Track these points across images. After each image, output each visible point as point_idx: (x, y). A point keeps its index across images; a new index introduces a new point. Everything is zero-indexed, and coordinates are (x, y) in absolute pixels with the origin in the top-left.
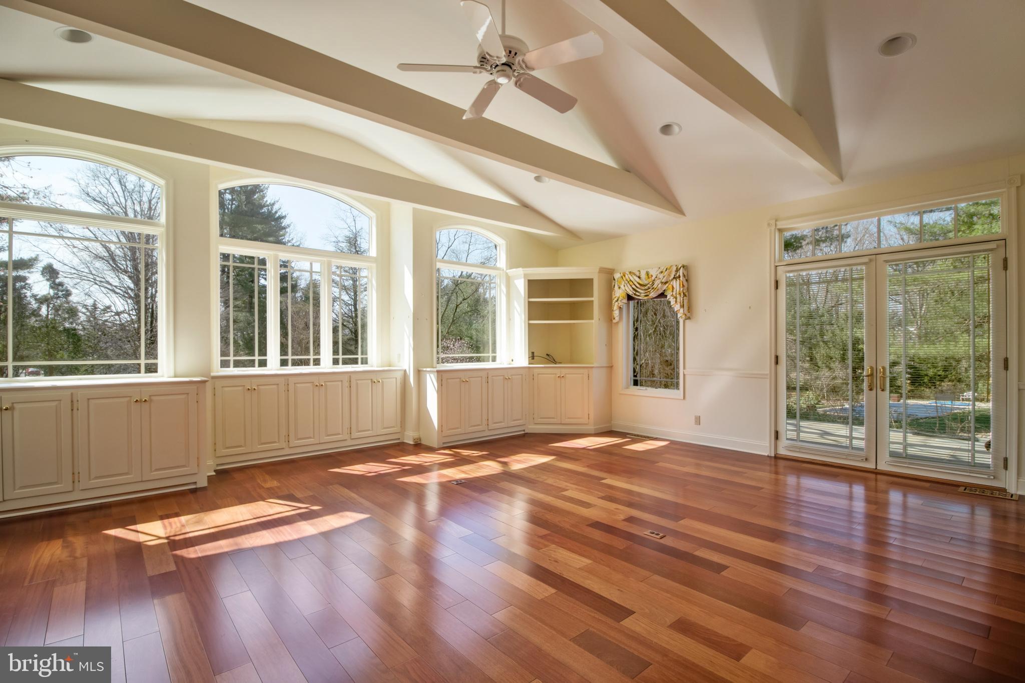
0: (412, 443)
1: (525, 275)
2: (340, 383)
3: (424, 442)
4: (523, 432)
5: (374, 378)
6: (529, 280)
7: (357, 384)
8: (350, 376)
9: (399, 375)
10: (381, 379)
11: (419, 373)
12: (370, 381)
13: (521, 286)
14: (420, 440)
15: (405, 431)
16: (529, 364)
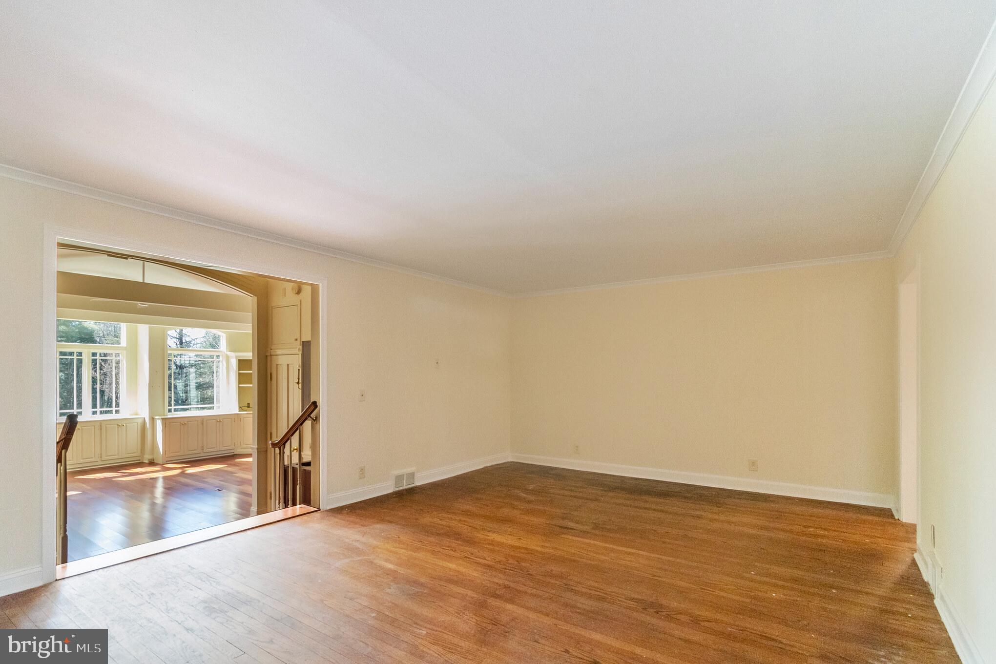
0: (147, 462)
1: (236, 357)
2: (93, 427)
3: (155, 461)
4: (233, 454)
5: (120, 424)
6: (239, 360)
7: (106, 427)
8: (101, 423)
9: (140, 421)
10: (125, 423)
11: (153, 420)
12: (116, 426)
13: (234, 363)
14: (154, 460)
15: (144, 454)
16: (239, 411)
